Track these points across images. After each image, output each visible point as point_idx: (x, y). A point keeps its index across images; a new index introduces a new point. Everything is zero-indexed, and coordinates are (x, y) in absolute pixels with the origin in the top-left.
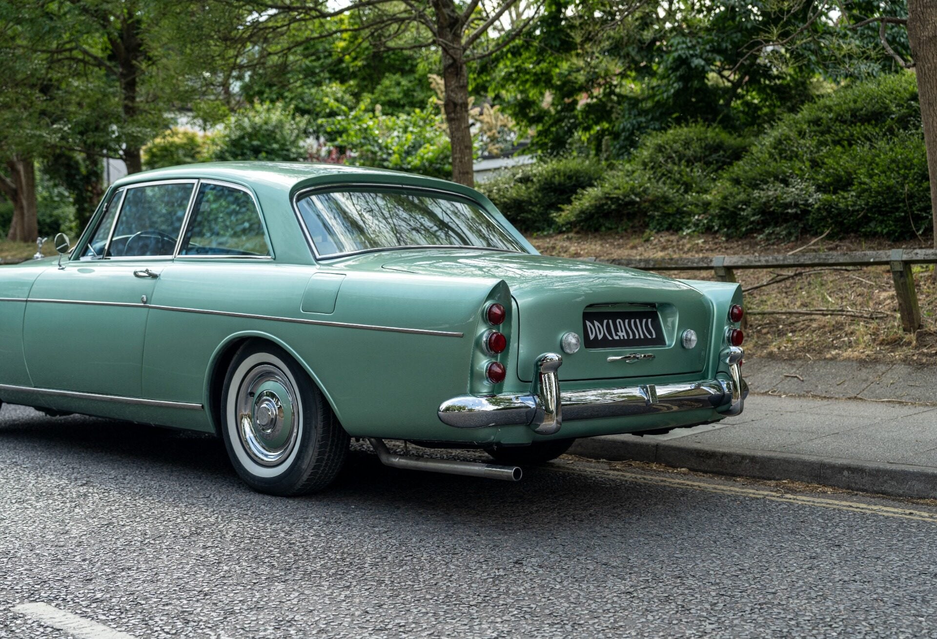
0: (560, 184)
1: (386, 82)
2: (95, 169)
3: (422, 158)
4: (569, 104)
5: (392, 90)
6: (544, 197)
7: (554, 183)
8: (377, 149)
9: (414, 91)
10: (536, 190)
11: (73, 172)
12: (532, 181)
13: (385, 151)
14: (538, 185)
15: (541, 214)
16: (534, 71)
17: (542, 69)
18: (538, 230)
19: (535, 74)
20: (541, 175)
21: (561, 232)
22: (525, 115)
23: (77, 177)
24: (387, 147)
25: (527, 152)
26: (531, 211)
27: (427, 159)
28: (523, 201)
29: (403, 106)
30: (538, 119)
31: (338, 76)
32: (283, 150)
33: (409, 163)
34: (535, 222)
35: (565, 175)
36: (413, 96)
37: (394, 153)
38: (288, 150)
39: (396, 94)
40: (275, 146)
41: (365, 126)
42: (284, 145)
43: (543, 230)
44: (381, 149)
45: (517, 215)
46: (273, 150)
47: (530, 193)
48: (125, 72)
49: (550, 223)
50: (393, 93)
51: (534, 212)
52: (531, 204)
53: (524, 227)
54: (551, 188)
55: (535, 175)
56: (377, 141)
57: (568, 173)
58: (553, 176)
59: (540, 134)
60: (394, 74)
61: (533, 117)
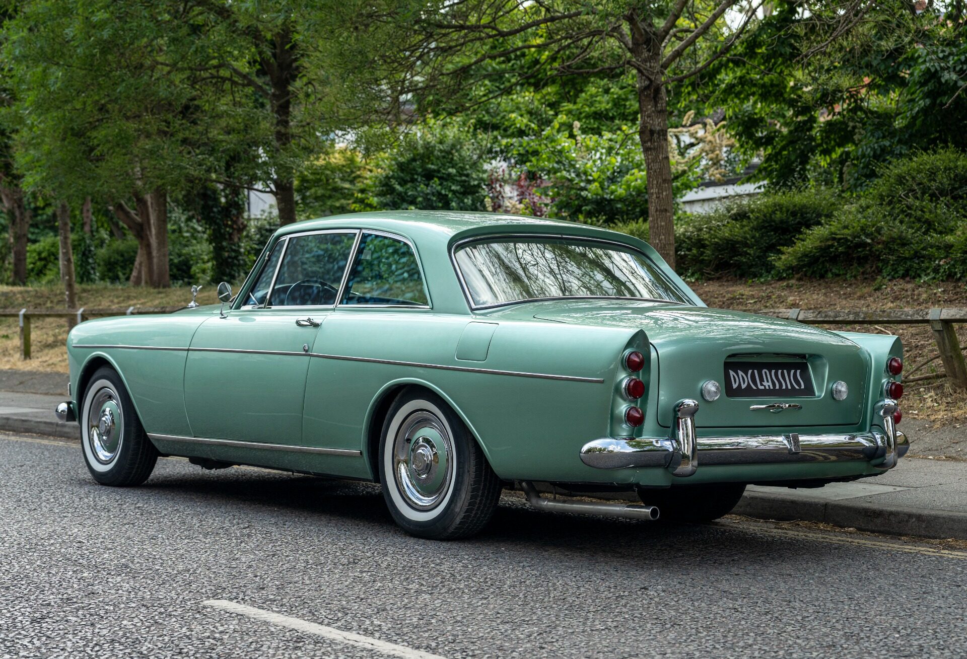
0: (782, 222)
1: (593, 90)
2: (236, 199)
3: (629, 186)
4: (805, 122)
5: (598, 99)
6: (762, 237)
7: (774, 221)
8: (573, 175)
9: (626, 99)
10: (753, 228)
11: (211, 203)
12: (749, 218)
13: (584, 178)
14: (755, 223)
15: (758, 257)
16: (761, 82)
17: (772, 80)
18: (755, 276)
19: (763, 86)
20: (759, 211)
21: (781, 279)
22: (751, 136)
23: (215, 210)
24: (585, 173)
25: (753, 179)
26: (746, 253)
27: (635, 187)
28: (737, 242)
29: (612, 119)
30: (768, 141)
31: (532, 81)
32: (461, 175)
33: (612, 193)
34: (751, 266)
35: (788, 211)
36: (625, 105)
37: (594, 180)
38: (467, 175)
39: (604, 103)
40: (452, 171)
41: (559, 147)
42: (463, 168)
43: (761, 276)
44: (578, 175)
45: (731, 258)
46: (449, 175)
47: (745, 233)
48: (277, 93)
49: (769, 268)
50: (600, 102)
51: (749, 254)
52: (746, 245)
53: (738, 272)
54: (771, 226)
55: (752, 211)
56: (573, 166)
57: (791, 208)
58: (774, 212)
59: (768, 159)
60: (602, 79)
61: (761, 138)
